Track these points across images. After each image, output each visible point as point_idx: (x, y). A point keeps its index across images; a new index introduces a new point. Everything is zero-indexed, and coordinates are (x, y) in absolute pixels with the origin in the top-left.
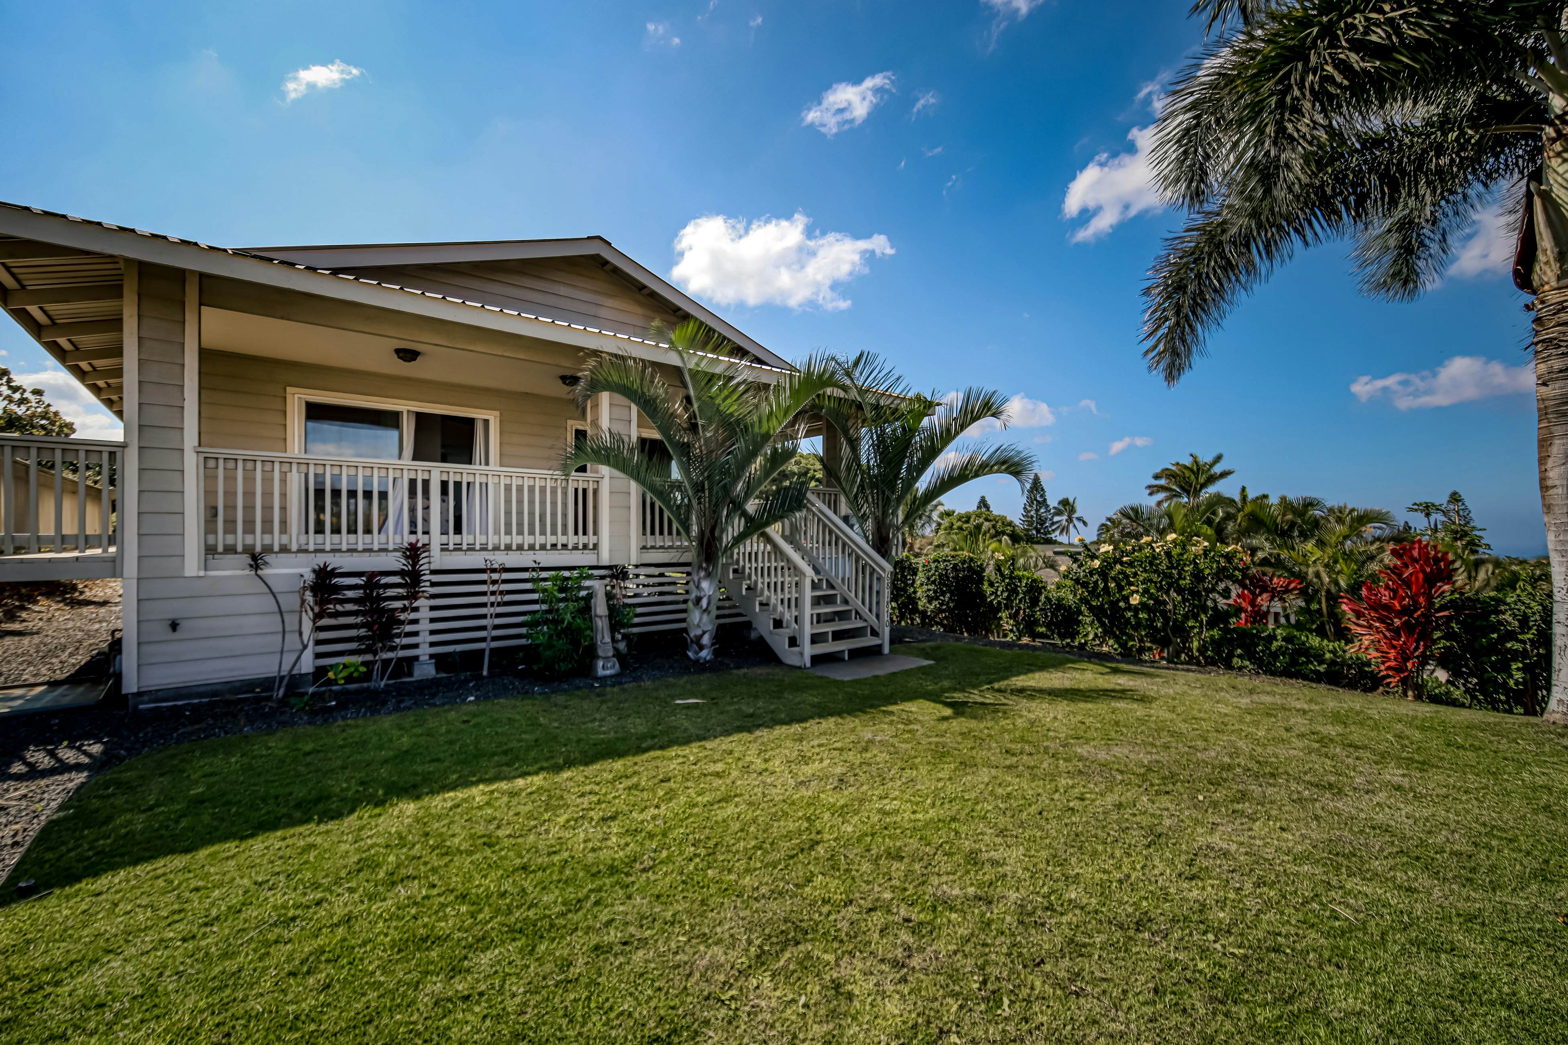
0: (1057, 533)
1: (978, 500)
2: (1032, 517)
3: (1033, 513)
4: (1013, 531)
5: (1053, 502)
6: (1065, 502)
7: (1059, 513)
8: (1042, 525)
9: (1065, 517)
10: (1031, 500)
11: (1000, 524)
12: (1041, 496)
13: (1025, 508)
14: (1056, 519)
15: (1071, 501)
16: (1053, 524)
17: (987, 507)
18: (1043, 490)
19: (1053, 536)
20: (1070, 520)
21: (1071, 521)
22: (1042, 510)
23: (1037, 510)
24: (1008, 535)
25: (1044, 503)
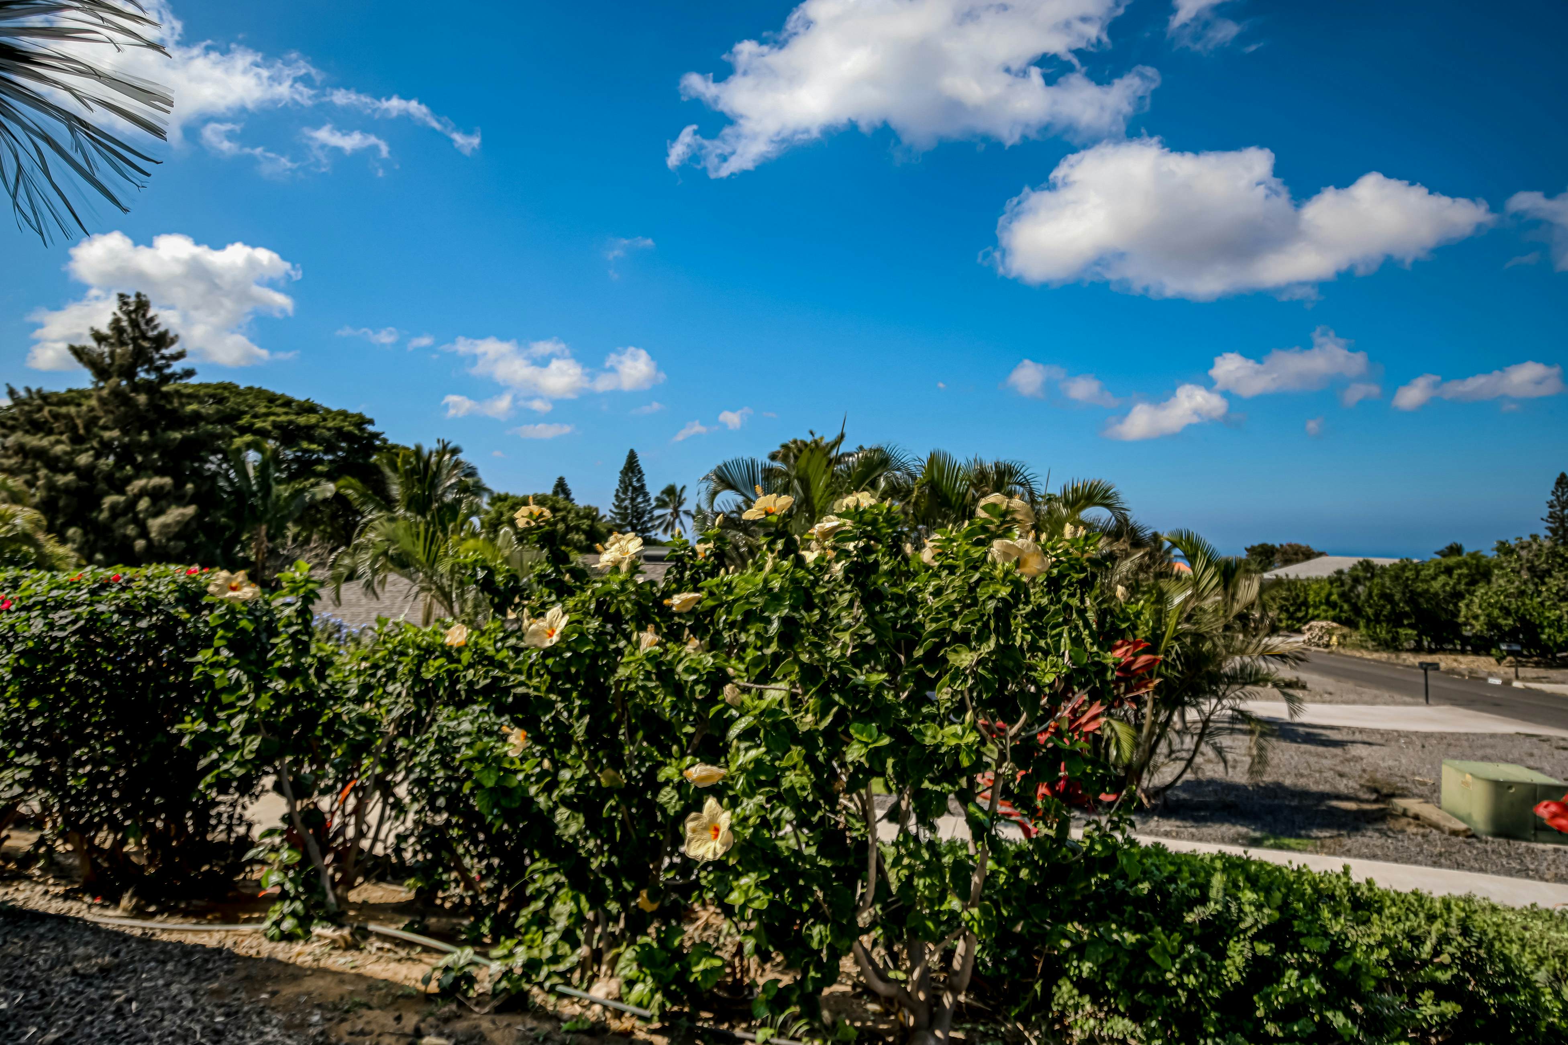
0: (660, 531)
1: (554, 482)
2: (626, 508)
3: (627, 503)
4: (591, 527)
5: (654, 490)
6: (670, 491)
7: (662, 504)
8: (639, 519)
9: (669, 511)
10: (625, 485)
11: (572, 515)
12: (638, 480)
13: (617, 496)
14: (657, 512)
15: (679, 489)
16: (651, 519)
17: (567, 494)
18: (640, 472)
19: (653, 533)
20: (676, 514)
21: (678, 516)
22: (640, 500)
23: (633, 500)
24: (585, 532)
25: (641, 490)
